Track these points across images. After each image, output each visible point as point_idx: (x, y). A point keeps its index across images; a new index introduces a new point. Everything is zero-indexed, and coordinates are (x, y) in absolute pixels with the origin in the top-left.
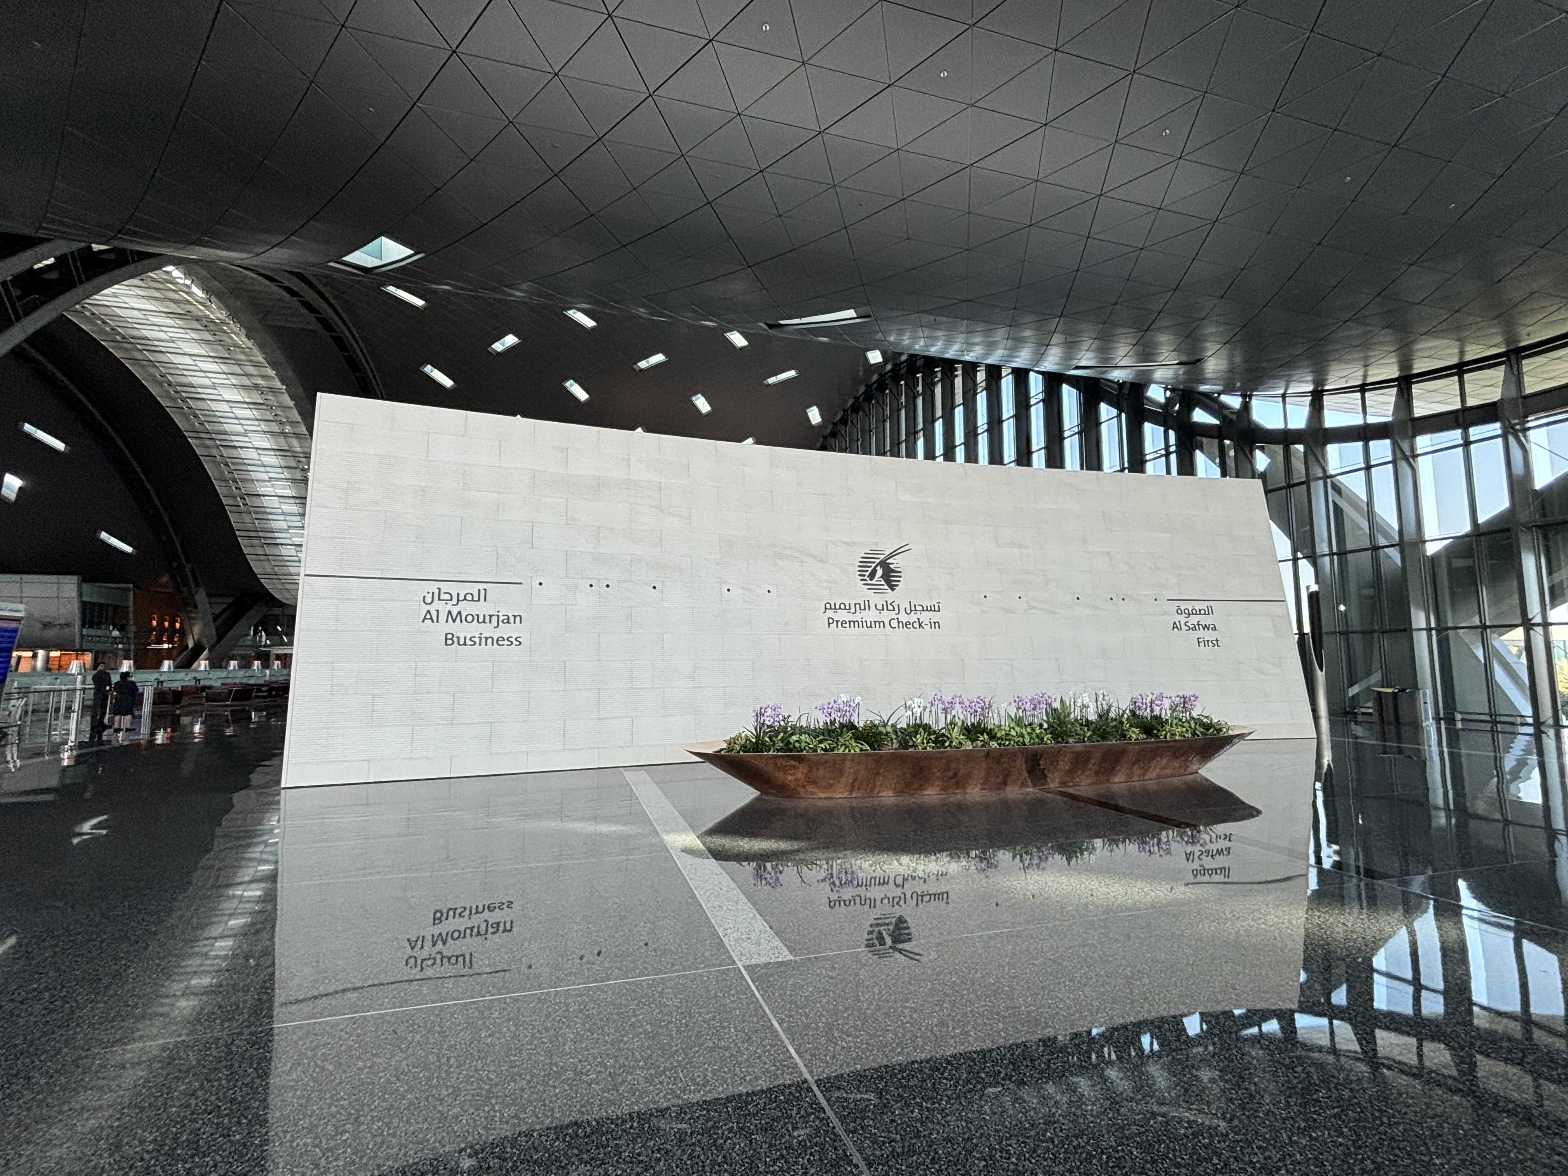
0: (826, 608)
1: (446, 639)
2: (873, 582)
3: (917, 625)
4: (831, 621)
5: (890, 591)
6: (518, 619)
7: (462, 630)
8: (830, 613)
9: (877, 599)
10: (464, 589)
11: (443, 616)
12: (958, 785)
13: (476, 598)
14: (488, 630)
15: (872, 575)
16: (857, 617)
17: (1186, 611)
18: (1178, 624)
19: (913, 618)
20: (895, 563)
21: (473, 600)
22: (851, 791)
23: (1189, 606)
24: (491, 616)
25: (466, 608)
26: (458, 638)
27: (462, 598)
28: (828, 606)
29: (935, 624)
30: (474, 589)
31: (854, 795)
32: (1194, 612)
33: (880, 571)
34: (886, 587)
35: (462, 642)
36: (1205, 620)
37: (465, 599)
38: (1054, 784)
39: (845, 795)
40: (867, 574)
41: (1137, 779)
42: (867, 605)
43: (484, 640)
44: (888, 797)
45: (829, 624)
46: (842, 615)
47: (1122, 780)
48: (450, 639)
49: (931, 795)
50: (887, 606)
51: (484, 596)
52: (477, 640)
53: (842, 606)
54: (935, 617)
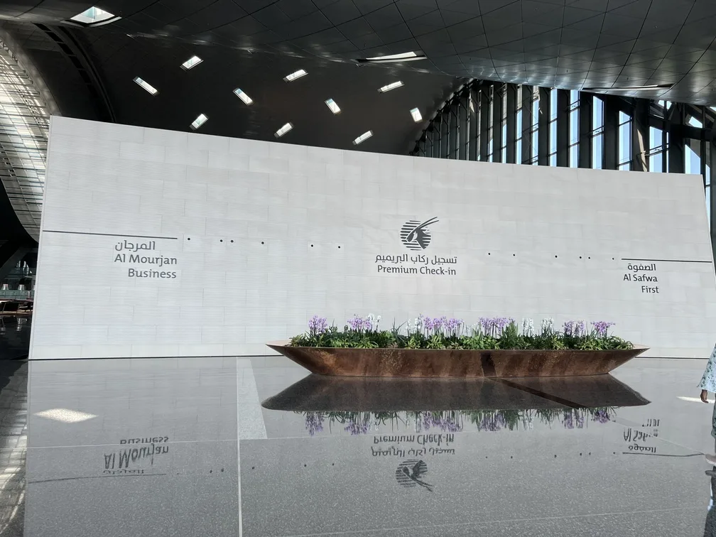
0: (377, 259)
1: (130, 272)
2: (410, 242)
3: (439, 272)
4: (380, 267)
5: (422, 248)
6: (174, 260)
7: (139, 267)
8: (380, 262)
9: (413, 254)
10: (141, 241)
11: (128, 258)
12: (434, 372)
13: (148, 247)
14: (155, 267)
15: (410, 238)
16: (398, 265)
17: (635, 268)
18: (628, 276)
19: (437, 267)
20: (427, 230)
21: (146, 249)
22: (365, 373)
23: (638, 263)
24: (157, 259)
25: (142, 253)
26: (137, 272)
27: (139, 247)
28: (379, 258)
29: (452, 272)
30: (147, 241)
31: (367, 375)
32: (641, 268)
33: (416, 236)
34: (419, 246)
35: (139, 275)
36: (648, 274)
37: (141, 248)
38: (499, 374)
39: (362, 375)
40: (407, 237)
41: (558, 375)
42: (405, 258)
43: (152, 274)
44: (388, 377)
45: (379, 269)
46: (388, 264)
47: (547, 375)
48: (131, 272)
49: (416, 377)
50: (420, 259)
51: (152, 246)
52: (148, 274)
53: (389, 258)
54: (452, 266)
